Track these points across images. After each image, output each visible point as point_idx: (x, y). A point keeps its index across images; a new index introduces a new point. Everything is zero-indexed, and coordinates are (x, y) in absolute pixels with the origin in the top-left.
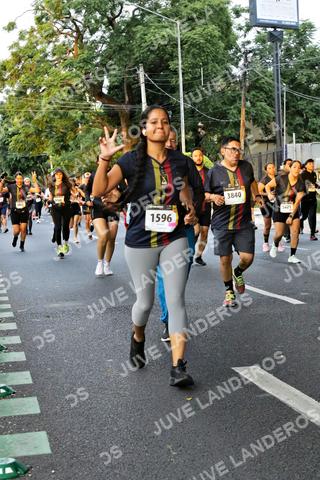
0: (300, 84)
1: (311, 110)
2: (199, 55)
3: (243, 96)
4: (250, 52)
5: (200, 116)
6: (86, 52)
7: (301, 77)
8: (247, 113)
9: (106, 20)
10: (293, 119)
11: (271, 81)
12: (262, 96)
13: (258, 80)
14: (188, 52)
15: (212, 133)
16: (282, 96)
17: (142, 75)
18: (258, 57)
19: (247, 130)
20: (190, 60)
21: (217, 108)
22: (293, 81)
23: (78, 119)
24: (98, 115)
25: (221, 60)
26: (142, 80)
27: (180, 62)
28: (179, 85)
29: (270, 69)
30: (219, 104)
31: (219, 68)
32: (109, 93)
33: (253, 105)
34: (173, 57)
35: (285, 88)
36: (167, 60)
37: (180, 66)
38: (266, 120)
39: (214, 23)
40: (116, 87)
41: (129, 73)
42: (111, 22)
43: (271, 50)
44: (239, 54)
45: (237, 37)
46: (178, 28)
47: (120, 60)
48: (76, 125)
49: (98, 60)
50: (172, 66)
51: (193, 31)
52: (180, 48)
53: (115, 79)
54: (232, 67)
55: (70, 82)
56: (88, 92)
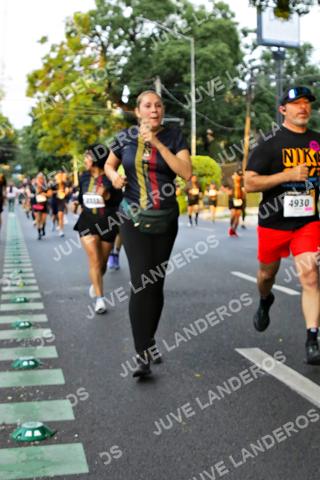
2: (210, 70)
3: (248, 108)
4: (256, 68)
5: (209, 124)
8: (252, 122)
9: (127, 36)
11: (274, 95)
12: (265, 107)
13: (262, 93)
14: (201, 67)
15: (219, 139)
17: (158, 85)
20: (202, 74)
21: (225, 117)
23: (101, 124)
24: (118, 120)
26: (158, 90)
27: (193, 75)
28: (191, 95)
29: (273, 84)
30: (227, 114)
32: (129, 102)
33: (257, 115)
34: (187, 70)
36: (182, 74)
37: (193, 79)
39: (224, 41)
40: (135, 96)
41: (147, 84)
42: (132, 38)
43: (274, 67)
44: (245, 70)
45: (243, 55)
46: (192, 45)
47: (140, 72)
48: (98, 129)
49: (120, 72)
50: (185, 79)
51: (206, 49)
52: (193, 63)
53: (133, 89)
54: (239, 81)
55: (95, 91)
56: (110, 99)
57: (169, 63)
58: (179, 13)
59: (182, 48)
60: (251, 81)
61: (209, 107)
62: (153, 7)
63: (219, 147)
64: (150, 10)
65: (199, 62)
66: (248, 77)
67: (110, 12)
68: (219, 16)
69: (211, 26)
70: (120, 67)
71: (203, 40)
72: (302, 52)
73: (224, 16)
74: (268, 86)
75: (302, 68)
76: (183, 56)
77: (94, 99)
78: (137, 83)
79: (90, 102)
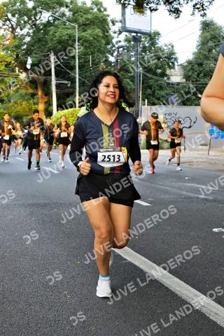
0: (151, 69)
1: (157, 86)
2: (89, 47)
4: (121, 47)
9: (31, 22)
10: (146, 90)
12: (127, 75)
13: (125, 65)
16: (140, 76)
17: (52, 57)
25: (103, 51)
26: (52, 61)
27: (77, 51)
28: (76, 66)
31: (101, 56)
32: (31, 68)
35: (141, 71)
37: (77, 54)
39: (99, 28)
40: (36, 64)
41: (45, 56)
43: (133, 47)
44: (114, 48)
45: (113, 38)
46: (77, 30)
47: (39, 47)
49: (25, 47)
51: (86, 32)
52: (77, 42)
53: (35, 59)
54: (109, 56)
55: (6, 60)
56: (18, 67)
57: (60, 42)
58: (67, 7)
59: (70, 31)
60: (117, 56)
61: (88, 74)
62: (49, 2)
64: (47, 4)
65: (81, 41)
66: (115, 54)
67: (18, 4)
68: (96, 10)
69: (90, 16)
70: (25, 43)
71: (84, 26)
72: (153, 37)
73: (99, 10)
74: (129, 61)
75: (153, 48)
76: (70, 37)
77: (6, 66)
78: (37, 55)
79: (3, 67)
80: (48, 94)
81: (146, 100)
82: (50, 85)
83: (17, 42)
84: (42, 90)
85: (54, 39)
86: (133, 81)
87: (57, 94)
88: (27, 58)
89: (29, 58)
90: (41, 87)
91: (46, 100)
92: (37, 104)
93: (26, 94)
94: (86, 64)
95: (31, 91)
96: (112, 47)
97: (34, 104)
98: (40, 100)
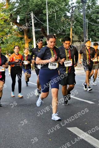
0: (93, 20)
1: (97, 29)
4: (74, 7)
6: (11, 6)
7: (93, 17)
8: (73, 30)
10: (90, 33)
11: (82, 18)
12: (79, 24)
13: (77, 18)
14: (50, 7)
15: (59, 38)
16: (86, 24)
17: (32, 15)
18: (77, 9)
19: (73, 37)
22: (90, 18)
23: (8, 32)
25: (63, 10)
26: (32, 17)
27: (47, 10)
28: (46, 20)
29: (82, 14)
31: (62, 13)
32: (20, 22)
33: (75, 27)
34: (44, 8)
35: (87, 21)
36: (42, 10)
37: (47, 12)
38: (80, 33)
40: (22, 20)
41: (28, 14)
43: (82, 6)
44: (70, 8)
45: (69, 2)
47: (24, 9)
48: (7, 34)
49: (15, 10)
50: (44, 12)
52: (47, 5)
53: (22, 17)
54: (67, 12)
55: (5, 18)
56: (12, 22)
57: (36, 6)
60: (72, 12)
61: (54, 24)
63: (59, 41)
65: (49, 5)
70: (16, 7)
74: (79, 15)
75: (94, 6)
76: (43, 2)
77: (4, 21)
78: (23, 14)
79: (3, 23)
80: (30, 37)
81: (91, 39)
82: (32, 32)
83: (10, 7)
84: (27, 35)
85: (33, 4)
86: (82, 27)
87: (36, 37)
88: (17, 16)
89: (18, 16)
90: (26, 33)
91: (29, 41)
92: (24, 44)
93: (17, 38)
94: (53, 18)
95: (20, 36)
96: (68, 7)
97: (22, 44)
98: (26, 42)
